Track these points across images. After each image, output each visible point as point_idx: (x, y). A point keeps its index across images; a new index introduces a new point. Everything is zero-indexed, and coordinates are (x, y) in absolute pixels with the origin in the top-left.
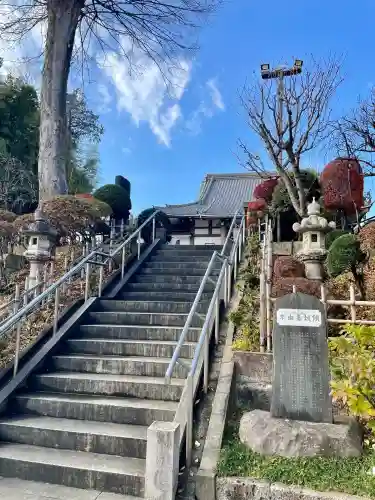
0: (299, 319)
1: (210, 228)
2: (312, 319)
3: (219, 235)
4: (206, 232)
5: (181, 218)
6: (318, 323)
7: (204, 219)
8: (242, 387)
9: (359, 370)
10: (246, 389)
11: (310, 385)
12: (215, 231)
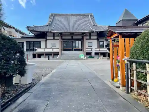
1: (54, 36)
3: (58, 39)
4: (52, 38)
5: (41, 32)
7: (51, 33)
12: (56, 38)
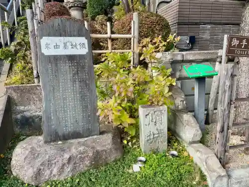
0: (65, 47)
2: (78, 47)
6: (84, 51)
8: (19, 116)
9: (122, 90)
10: (23, 117)
11: (79, 108)
